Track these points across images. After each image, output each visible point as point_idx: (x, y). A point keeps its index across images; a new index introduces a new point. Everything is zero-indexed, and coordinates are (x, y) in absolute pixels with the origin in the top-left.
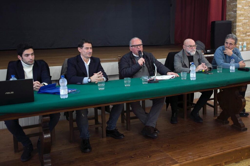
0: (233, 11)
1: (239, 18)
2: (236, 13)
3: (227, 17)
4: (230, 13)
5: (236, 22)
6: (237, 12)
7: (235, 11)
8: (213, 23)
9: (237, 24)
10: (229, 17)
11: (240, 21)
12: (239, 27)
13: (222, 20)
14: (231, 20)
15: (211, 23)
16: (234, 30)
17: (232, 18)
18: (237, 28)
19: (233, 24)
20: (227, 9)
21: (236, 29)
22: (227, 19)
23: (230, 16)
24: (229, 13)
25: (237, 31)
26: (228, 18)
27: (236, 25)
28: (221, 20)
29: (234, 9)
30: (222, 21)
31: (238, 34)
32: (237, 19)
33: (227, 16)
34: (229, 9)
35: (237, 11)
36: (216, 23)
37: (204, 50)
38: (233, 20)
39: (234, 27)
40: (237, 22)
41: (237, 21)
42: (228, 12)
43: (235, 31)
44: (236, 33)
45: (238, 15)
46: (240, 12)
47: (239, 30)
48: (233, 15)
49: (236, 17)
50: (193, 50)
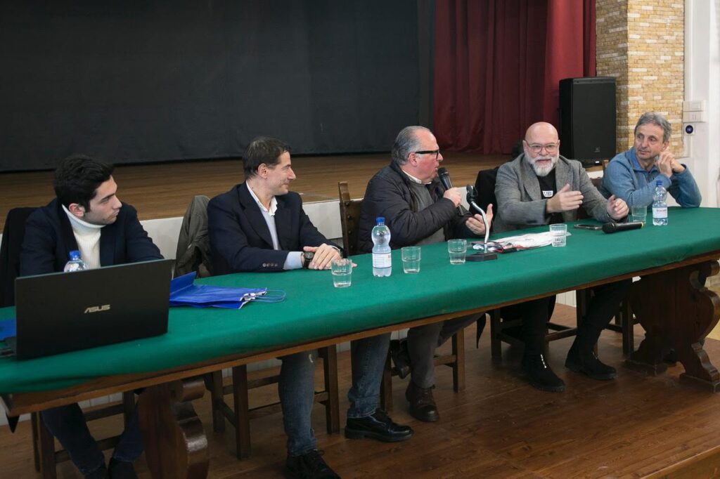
0: (617, 50)
1: (635, 70)
2: (625, 57)
3: (599, 68)
4: (608, 56)
5: (626, 81)
6: (629, 53)
7: (624, 51)
8: (566, 85)
9: (631, 86)
10: (606, 68)
11: (637, 78)
12: (636, 96)
13: (586, 75)
14: (613, 75)
15: (558, 83)
16: (622, 103)
17: (615, 69)
18: (630, 99)
19: (619, 87)
20: (600, 43)
21: (627, 100)
22: (599, 73)
23: (606, 65)
24: (604, 56)
25: (631, 106)
26: (603, 70)
27: (627, 88)
28: (582, 76)
29: (620, 46)
30: (586, 79)
31: (634, 115)
32: (630, 74)
33: (599, 64)
34: (606, 43)
35: (629, 49)
36: (574, 83)
38: (618, 75)
39: (622, 95)
40: (629, 82)
41: (630, 78)
42: (601, 54)
43: (626, 107)
44: (628, 112)
45: (630, 62)
46: (635, 53)
47: (636, 103)
48: (616, 62)
49: (627, 67)
50: (544, 158)
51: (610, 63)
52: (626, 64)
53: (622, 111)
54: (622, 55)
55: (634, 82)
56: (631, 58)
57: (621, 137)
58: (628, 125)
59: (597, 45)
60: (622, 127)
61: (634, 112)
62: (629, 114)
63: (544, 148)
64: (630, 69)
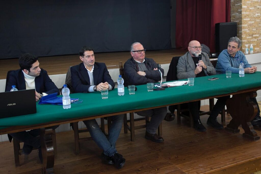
0: (238, 12)
1: (244, 19)
2: (241, 14)
3: (231, 19)
4: (235, 14)
5: (241, 24)
6: (243, 13)
7: (240, 12)
8: (218, 25)
9: (243, 25)
10: (234, 19)
11: (245, 22)
12: (245, 29)
13: (227, 21)
14: (236, 21)
15: (215, 25)
16: (240, 32)
17: (238, 19)
18: (243, 30)
19: (239, 26)
20: (232, 10)
21: (242, 31)
22: (232, 21)
23: (234, 18)
24: (233, 14)
25: (243, 33)
26: (233, 20)
27: (242, 26)
28: (225, 22)
29: (239, 10)
30: (227, 23)
31: (244, 36)
32: (242, 21)
33: (232, 17)
34: (234, 10)
35: (242, 11)
36: (220, 25)
37: (209, 54)
38: (238, 21)
39: (240, 29)
40: (243, 24)
41: (243, 22)
42: (232, 13)
43: (241, 33)
44: (242, 35)
46: (245, 13)
47: (245, 32)
48: (237, 17)
50: (199, 51)
51: (235, 17)
52: (241, 17)
53: (240, 35)
56: (243, 15)
59: (231, 10)
61: (244, 35)
63: (198, 48)
64: (243, 19)
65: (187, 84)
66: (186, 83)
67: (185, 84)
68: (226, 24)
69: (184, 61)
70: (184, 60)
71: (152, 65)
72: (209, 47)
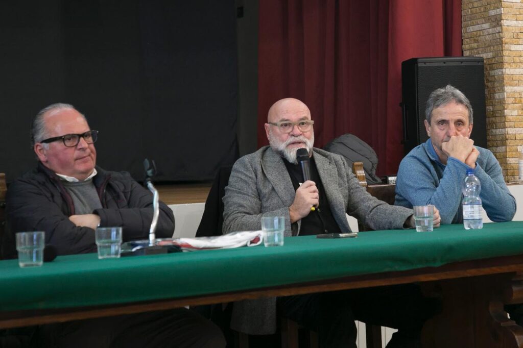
0: (488, 19)
1: (513, 47)
2: (499, 29)
3: (466, 47)
4: (477, 28)
5: (501, 64)
6: (505, 23)
7: (497, 21)
8: (410, 66)
9: (508, 71)
10: (475, 45)
11: (517, 59)
12: (516, 86)
13: (448, 52)
14: (484, 56)
16: (497, 96)
17: (487, 47)
18: (508, 89)
19: (492, 73)
20: (466, 11)
21: (503, 91)
22: (467, 53)
23: (475, 40)
24: (471, 29)
25: (509, 101)
26: (471, 49)
27: (503, 74)
29: (492, 13)
30: (445, 59)
31: (515, 113)
32: (505, 53)
33: (466, 41)
34: (474, 10)
35: (503, 17)
36: (420, 65)
38: (490, 55)
39: (496, 84)
40: (506, 65)
41: (506, 59)
42: (468, 26)
43: (502, 102)
44: (504, 109)
45: (506, 36)
46: (514, 23)
47: (517, 95)
48: (487, 37)
49: (501, 43)
50: (297, 139)
51: (479, 38)
52: (501, 38)
53: (498, 107)
54: (495, 27)
55: (514, 65)
56: (507, 30)
57: (497, 146)
58: (505, 127)
59: (463, 13)
60: (498, 131)
61: (514, 109)
62: (507, 112)
63: (296, 127)
64: (506, 46)
65: (259, 243)
66: (257, 239)
67: (252, 242)
68: (442, 64)
69: (248, 173)
70: (247, 170)
71: (124, 193)
72: (376, 149)
